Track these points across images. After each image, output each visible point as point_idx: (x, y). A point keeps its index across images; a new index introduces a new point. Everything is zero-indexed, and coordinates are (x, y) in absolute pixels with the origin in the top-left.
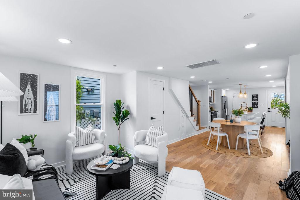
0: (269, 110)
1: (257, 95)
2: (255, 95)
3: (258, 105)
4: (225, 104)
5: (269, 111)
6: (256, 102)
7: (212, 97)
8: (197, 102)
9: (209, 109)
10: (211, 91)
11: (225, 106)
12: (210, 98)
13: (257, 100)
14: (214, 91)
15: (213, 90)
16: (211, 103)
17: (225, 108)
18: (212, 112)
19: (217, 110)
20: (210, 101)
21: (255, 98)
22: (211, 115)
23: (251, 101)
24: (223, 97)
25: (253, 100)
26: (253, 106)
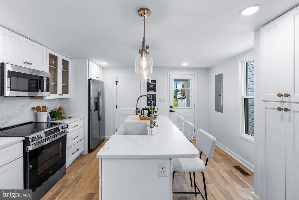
0: (172, 109)
1: (155, 81)
2: (151, 81)
3: (156, 100)
4: (97, 98)
5: (171, 111)
6: (153, 95)
13: (155, 91)
17: (96, 109)
21: (152, 87)
23: (146, 93)
24: (91, 82)
25: (148, 91)
26: (149, 102)
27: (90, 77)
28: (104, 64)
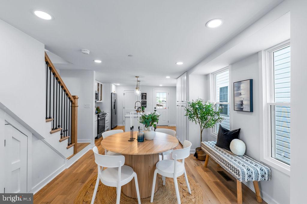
0: (155, 109)
1: (146, 94)
2: (144, 93)
3: (146, 104)
4: (115, 103)
5: (155, 111)
6: (145, 101)
7: (99, 93)
8: (69, 98)
9: (94, 110)
10: (98, 84)
11: (114, 105)
12: (96, 94)
13: (146, 99)
14: (101, 85)
15: (100, 83)
16: (97, 102)
17: (114, 108)
18: (99, 114)
19: (105, 112)
20: (97, 98)
21: (144, 97)
22: (98, 120)
23: (141, 100)
24: (113, 94)
25: (142, 99)
26: (142, 105)
27: (112, 92)
28: (118, 84)
